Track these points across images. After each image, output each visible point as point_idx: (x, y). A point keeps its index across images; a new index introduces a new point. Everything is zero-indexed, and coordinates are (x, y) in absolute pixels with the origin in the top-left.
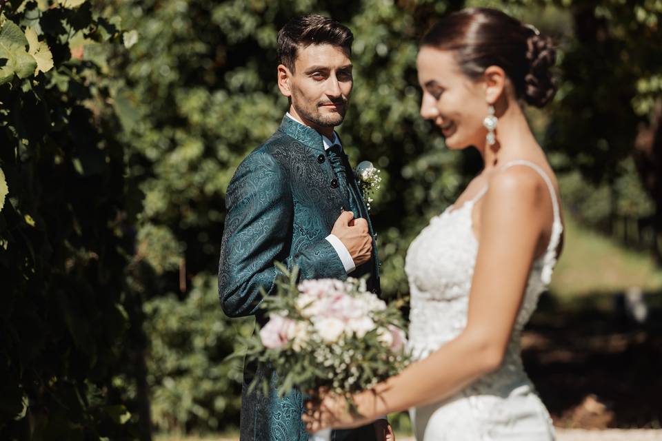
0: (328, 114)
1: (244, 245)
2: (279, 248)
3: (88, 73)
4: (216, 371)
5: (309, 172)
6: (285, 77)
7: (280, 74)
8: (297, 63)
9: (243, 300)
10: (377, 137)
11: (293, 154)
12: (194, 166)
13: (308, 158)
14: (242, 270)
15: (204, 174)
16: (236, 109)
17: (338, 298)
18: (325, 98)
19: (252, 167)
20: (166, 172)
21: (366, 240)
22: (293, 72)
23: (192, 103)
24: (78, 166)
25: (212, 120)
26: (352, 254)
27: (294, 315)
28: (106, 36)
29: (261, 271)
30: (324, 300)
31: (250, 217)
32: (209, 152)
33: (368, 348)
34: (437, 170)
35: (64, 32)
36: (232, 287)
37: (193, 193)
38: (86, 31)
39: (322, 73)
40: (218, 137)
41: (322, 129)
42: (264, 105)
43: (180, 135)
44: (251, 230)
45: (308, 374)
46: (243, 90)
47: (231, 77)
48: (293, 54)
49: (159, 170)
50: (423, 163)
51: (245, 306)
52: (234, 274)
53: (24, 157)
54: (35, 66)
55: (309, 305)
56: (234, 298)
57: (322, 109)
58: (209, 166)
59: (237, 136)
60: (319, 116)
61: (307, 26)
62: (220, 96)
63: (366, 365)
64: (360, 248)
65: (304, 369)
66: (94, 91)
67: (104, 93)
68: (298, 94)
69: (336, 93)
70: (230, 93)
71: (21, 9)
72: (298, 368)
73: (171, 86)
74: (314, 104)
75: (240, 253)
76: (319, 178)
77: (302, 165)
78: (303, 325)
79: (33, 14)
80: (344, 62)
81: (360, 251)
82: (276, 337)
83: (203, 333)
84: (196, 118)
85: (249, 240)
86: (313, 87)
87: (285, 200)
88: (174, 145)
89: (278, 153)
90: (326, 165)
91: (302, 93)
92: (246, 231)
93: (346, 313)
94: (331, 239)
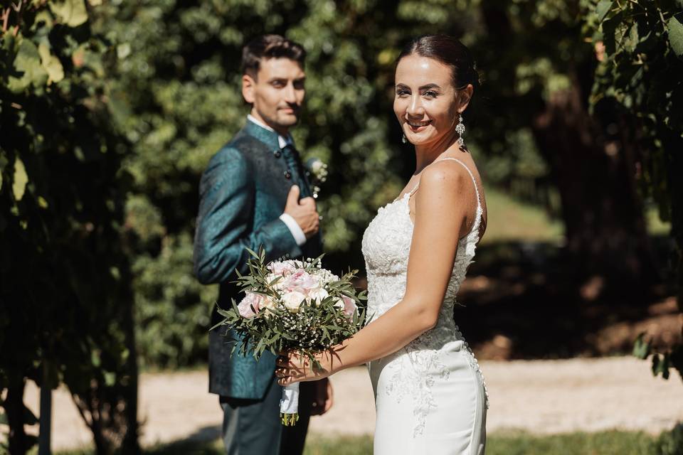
0: (286, 117)
1: (216, 225)
2: (243, 228)
3: (87, 77)
4: (183, 315)
5: (268, 166)
6: (249, 86)
7: (245, 84)
8: (260, 75)
9: (215, 271)
10: (321, 119)
11: (255, 150)
12: (168, 146)
13: (268, 153)
14: (213, 245)
15: (177, 152)
16: (203, 99)
17: (299, 275)
18: (283, 104)
19: (222, 160)
20: (144, 151)
21: (313, 218)
22: (256, 81)
23: (166, 94)
24: (79, 153)
25: (184, 106)
26: (303, 229)
27: (263, 290)
28: (103, 49)
29: (229, 246)
30: (288, 277)
31: (221, 200)
32: (181, 134)
33: (325, 314)
34: (370, 146)
35: (67, 46)
36: (206, 260)
37: (167, 169)
38: (87, 45)
39: (281, 83)
40: (188, 121)
41: (281, 129)
42: (225, 93)
43: (157, 120)
44: (222, 212)
45: (276, 337)
46: (207, 82)
47: (197, 69)
48: (256, 67)
49: (139, 149)
50: (359, 141)
51: (216, 275)
52: (207, 248)
53: (37, 150)
54: (47, 77)
55: (276, 281)
56: (207, 269)
57: (280, 112)
58: (181, 146)
59: (204, 120)
60: (278, 118)
61: (268, 44)
62: (189, 88)
63: (323, 328)
64: (309, 224)
65: (273, 334)
66: (91, 90)
67: (100, 91)
68: (260, 100)
69: (292, 99)
70: (199, 85)
71: (33, 28)
72: (268, 333)
73: (149, 79)
74: (274, 109)
75: (212, 230)
76: (275, 170)
77: (262, 159)
78: (269, 298)
79: (43, 31)
80: (299, 74)
81: (311, 226)
82: (249, 308)
83: (173, 285)
84: (170, 106)
85: (220, 221)
86: (272, 93)
87: (248, 187)
88: (151, 128)
89: (244, 149)
90: (281, 161)
91: (264, 100)
92: (217, 213)
93: (305, 286)
94: (285, 218)
